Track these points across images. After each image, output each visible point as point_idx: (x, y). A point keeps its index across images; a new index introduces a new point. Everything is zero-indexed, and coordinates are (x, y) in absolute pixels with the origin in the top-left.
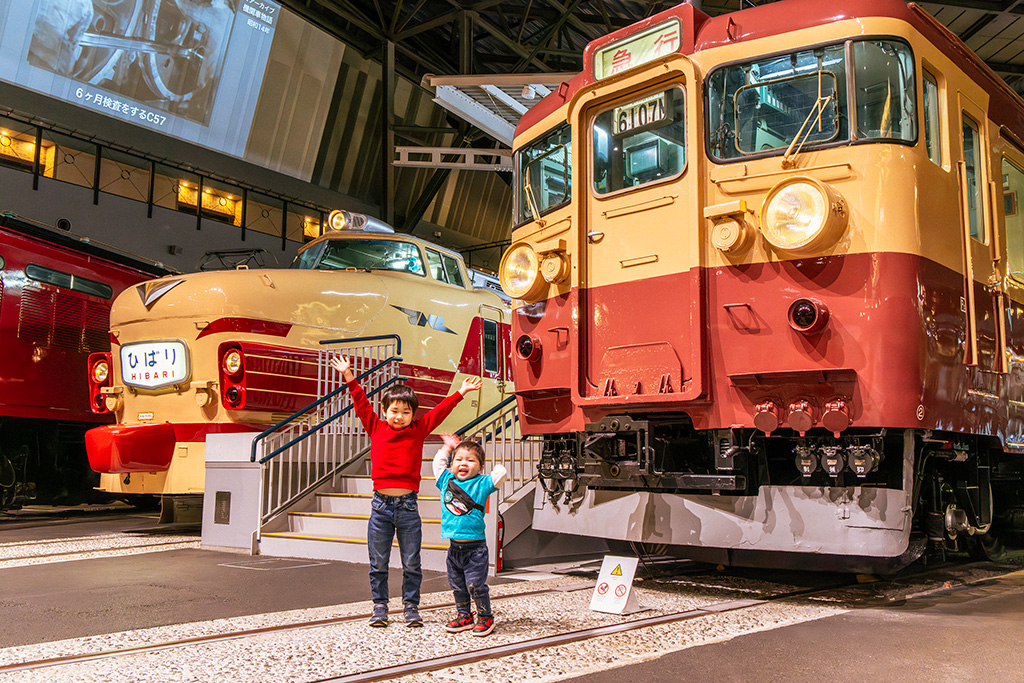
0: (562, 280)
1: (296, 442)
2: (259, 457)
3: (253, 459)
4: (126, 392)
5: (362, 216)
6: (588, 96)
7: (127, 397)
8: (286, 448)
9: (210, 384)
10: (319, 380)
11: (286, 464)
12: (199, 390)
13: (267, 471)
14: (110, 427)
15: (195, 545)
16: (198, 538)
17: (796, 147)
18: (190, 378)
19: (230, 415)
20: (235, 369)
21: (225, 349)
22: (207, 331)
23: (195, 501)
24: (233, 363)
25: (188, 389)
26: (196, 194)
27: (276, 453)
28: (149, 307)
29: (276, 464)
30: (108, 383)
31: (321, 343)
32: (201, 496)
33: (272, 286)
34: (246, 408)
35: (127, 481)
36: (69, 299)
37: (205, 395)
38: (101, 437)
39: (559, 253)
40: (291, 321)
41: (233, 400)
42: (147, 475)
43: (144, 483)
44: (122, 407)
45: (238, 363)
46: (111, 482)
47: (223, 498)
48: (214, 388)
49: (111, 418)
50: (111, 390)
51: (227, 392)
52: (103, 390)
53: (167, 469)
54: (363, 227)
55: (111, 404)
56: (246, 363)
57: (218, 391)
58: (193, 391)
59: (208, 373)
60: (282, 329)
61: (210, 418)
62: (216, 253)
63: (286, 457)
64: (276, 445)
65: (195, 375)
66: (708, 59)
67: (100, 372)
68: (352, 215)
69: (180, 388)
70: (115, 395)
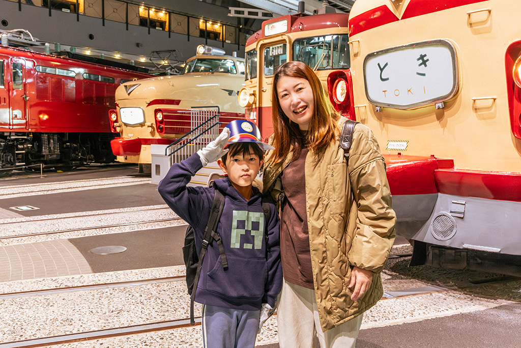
0: (255, 103)
1: (181, 148)
2: (168, 154)
3: (166, 155)
4: (123, 125)
5: (211, 48)
6: (261, 42)
7: (124, 127)
8: (177, 150)
9: (152, 124)
10: (191, 121)
11: (177, 156)
12: (148, 126)
13: (171, 159)
14: (119, 140)
15: (150, 182)
16: (150, 179)
17: (316, 68)
18: (145, 122)
19: (160, 135)
20: (160, 119)
21: (157, 111)
22: (149, 104)
23: (149, 166)
24: (160, 116)
25: (144, 125)
26: (147, 11)
27: (174, 152)
28: (129, 94)
29: (174, 156)
30: (116, 121)
31: (192, 107)
32: (151, 164)
33: (173, 86)
34: (165, 133)
35: (126, 159)
36: (99, 85)
37: (151, 128)
38: (116, 143)
39: (254, 95)
40: (180, 99)
41: (161, 131)
42: (133, 157)
43: (132, 159)
44: (122, 131)
45: (162, 116)
46: (121, 159)
47: (158, 167)
48: (153, 126)
49: (118, 135)
50: (118, 124)
51: (158, 128)
52: (115, 124)
53: (139, 154)
54: (211, 52)
55: (118, 130)
56: (164, 117)
57: (155, 126)
58: (146, 127)
59: (151, 121)
60: (177, 102)
61: (153, 136)
62: (156, 52)
63: (177, 153)
64: (174, 149)
65: (147, 121)
66: (294, 36)
67: (113, 117)
68: (207, 47)
69: (142, 125)
70: (119, 126)
